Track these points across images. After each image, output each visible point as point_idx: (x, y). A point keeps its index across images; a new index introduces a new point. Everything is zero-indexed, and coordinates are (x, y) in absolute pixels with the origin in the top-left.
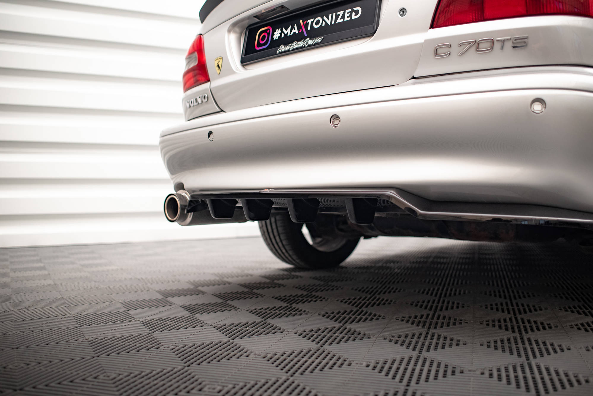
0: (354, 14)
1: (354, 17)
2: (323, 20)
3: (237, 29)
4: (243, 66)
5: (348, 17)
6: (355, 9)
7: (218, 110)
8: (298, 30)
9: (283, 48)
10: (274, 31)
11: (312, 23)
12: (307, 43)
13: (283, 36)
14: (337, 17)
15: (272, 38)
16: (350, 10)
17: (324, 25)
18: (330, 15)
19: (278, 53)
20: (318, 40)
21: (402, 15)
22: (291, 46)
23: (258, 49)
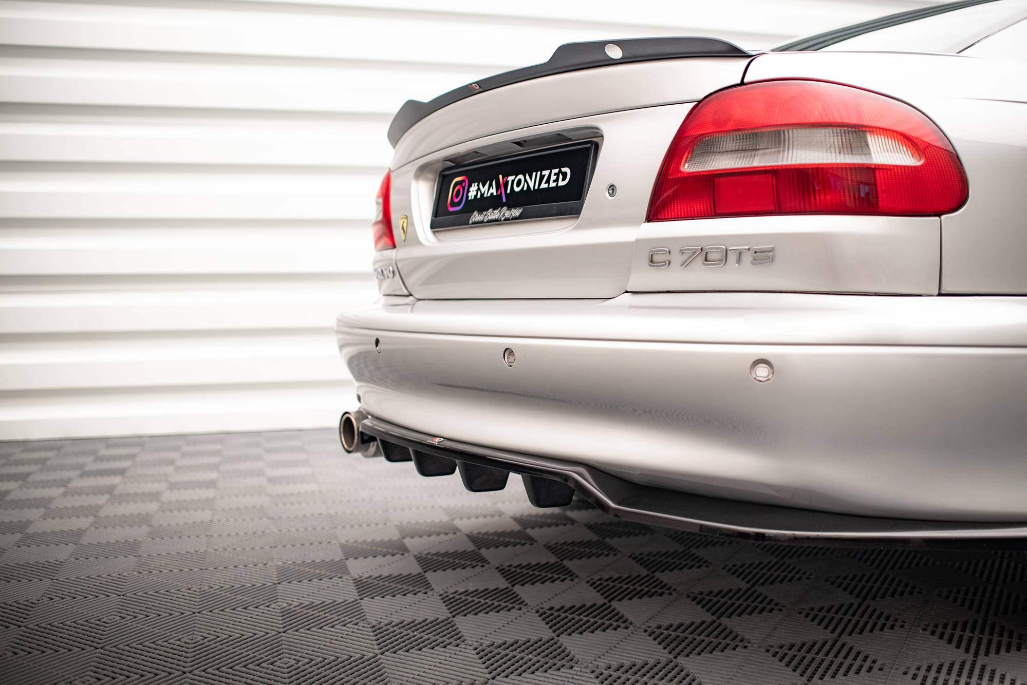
0: (561, 177)
1: (561, 183)
2: (526, 180)
3: (431, 176)
4: (434, 232)
5: (554, 181)
6: (564, 170)
7: (406, 292)
8: (497, 191)
9: (476, 217)
10: (470, 186)
11: (513, 181)
12: (504, 215)
13: (479, 196)
14: (542, 177)
15: (467, 197)
16: (556, 171)
17: (525, 188)
18: (534, 174)
19: (470, 222)
20: (516, 212)
21: (611, 195)
22: (486, 215)
23: (452, 209)
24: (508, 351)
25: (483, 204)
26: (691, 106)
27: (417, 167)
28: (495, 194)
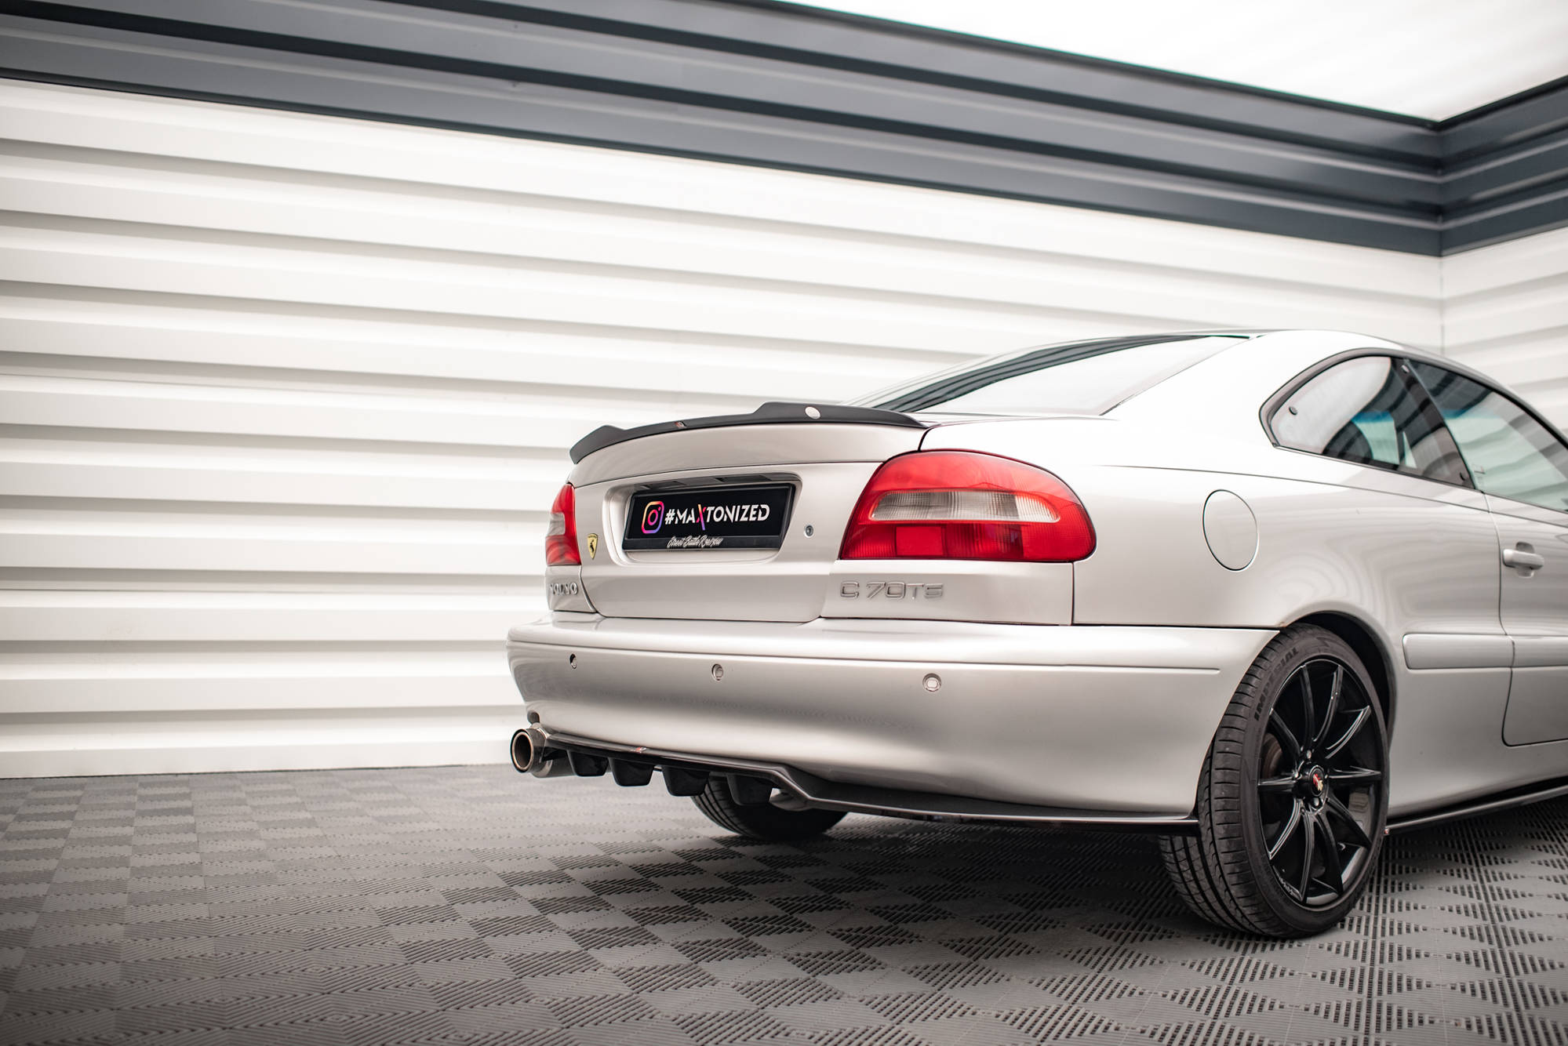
0: (760, 512)
1: (760, 518)
2: (725, 512)
3: (621, 497)
4: (626, 553)
5: (754, 516)
6: (763, 506)
7: (592, 610)
8: (696, 519)
9: (674, 542)
10: (666, 511)
11: (712, 512)
12: (704, 543)
13: (676, 522)
14: (742, 511)
15: (664, 522)
16: (756, 506)
17: (725, 520)
18: (734, 507)
19: (668, 546)
20: (717, 541)
21: (809, 534)
22: (685, 541)
23: (646, 532)
24: (717, 667)
25: (681, 530)
26: (879, 464)
28: (694, 522)
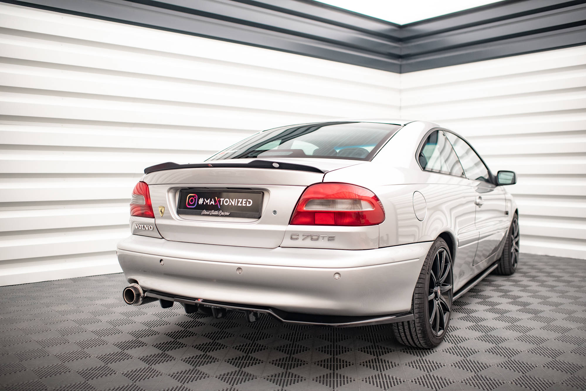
0: (248, 203)
1: (248, 205)
2: (230, 201)
3: (174, 192)
4: (178, 215)
5: (244, 204)
6: (249, 200)
7: (161, 237)
8: (215, 203)
9: (205, 212)
10: (199, 199)
11: (223, 201)
12: (221, 214)
13: (205, 204)
14: (238, 201)
15: (198, 203)
16: (246, 200)
17: (230, 204)
18: (234, 200)
19: (202, 214)
20: (227, 213)
21: (275, 214)
22: (210, 212)
23: (189, 207)
24: (239, 268)
25: (208, 207)
26: (307, 187)
27: (170, 187)
28: (214, 204)
